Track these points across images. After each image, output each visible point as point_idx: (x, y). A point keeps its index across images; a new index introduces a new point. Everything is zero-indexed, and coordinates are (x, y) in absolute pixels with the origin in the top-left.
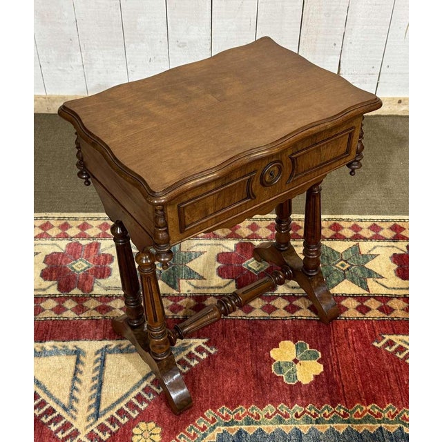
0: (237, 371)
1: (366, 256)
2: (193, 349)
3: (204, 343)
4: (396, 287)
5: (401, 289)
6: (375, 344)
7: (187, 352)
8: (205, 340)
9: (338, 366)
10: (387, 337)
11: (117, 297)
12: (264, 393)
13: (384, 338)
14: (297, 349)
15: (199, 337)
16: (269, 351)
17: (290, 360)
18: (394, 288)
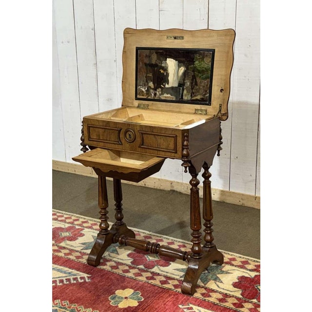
0: (90, 292)
1: (224, 271)
2: (79, 277)
3: (87, 277)
4: (225, 288)
5: (228, 290)
6: (180, 306)
7: (75, 277)
8: (89, 276)
9: (147, 307)
10: (191, 306)
11: (68, 249)
12: (94, 304)
13: (189, 305)
14: (133, 294)
15: (88, 274)
16: (116, 290)
17: (124, 297)
18: (223, 289)
